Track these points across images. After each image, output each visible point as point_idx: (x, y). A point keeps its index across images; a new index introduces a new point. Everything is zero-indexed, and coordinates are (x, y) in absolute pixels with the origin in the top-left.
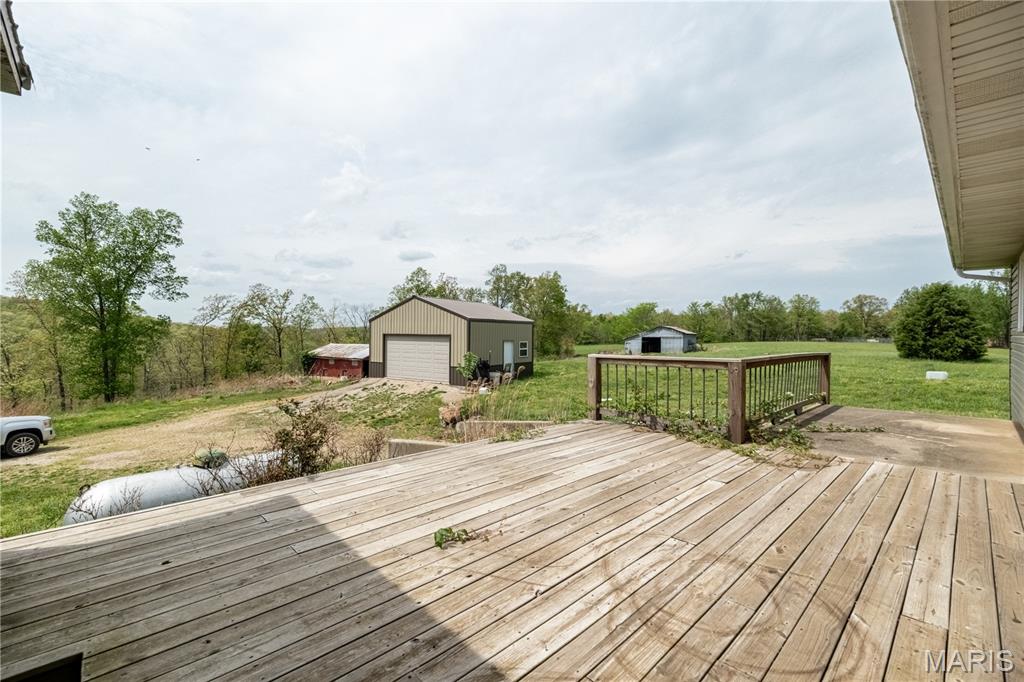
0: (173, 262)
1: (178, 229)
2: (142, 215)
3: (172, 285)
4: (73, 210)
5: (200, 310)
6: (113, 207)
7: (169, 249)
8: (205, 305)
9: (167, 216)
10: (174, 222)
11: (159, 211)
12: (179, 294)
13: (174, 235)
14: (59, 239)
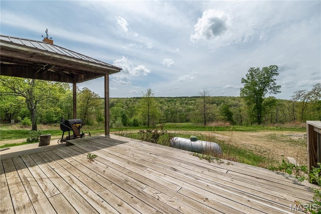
0: (275, 82)
1: (277, 70)
2: (265, 69)
3: (276, 89)
4: (249, 73)
5: (292, 97)
6: (258, 69)
7: (275, 77)
8: (295, 94)
9: (273, 67)
10: (275, 68)
11: (270, 66)
12: (278, 92)
13: (275, 72)
14: (246, 81)
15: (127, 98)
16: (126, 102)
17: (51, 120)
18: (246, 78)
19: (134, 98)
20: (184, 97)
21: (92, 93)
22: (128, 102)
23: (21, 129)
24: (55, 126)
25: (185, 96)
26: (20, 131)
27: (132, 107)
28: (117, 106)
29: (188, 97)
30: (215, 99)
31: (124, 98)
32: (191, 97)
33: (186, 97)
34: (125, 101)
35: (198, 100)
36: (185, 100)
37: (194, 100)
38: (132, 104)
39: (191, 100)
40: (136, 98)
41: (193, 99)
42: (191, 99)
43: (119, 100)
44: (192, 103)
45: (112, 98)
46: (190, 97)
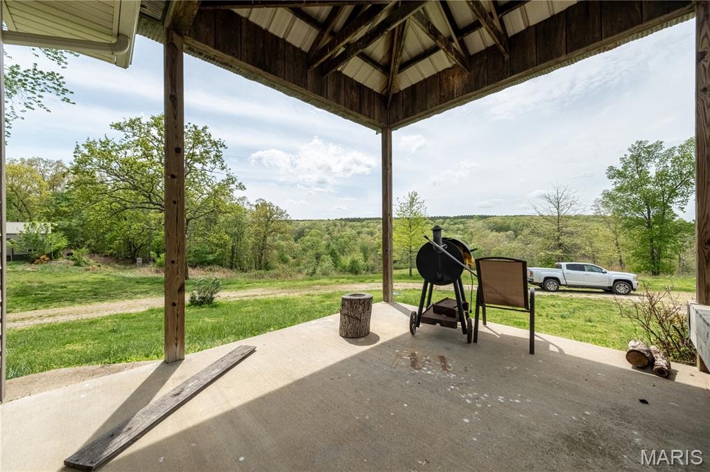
14: (621, 174)
15: (329, 220)
16: (326, 228)
17: (203, 260)
18: (619, 167)
19: (342, 219)
20: (440, 218)
21: (275, 208)
22: (330, 228)
23: (156, 275)
24: (211, 270)
25: (442, 216)
26: (157, 278)
27: (340, 238)
28: (311, 236)
29: (447, 218)
30: (508, 221)
31: (322, 221)
32: (455, 218)
33: (445, 218)
34: (324, 226)
35: (471, 223)
36: (443, 224)
37: (461, 222)
38: (339, 231)
39: (456, 224)
40: (345, 219)
41: (459, 220)
42: (456, 221)
43: (315, 224)
44: (458, 229)
45: (301, 221)
46: (452, 216)
